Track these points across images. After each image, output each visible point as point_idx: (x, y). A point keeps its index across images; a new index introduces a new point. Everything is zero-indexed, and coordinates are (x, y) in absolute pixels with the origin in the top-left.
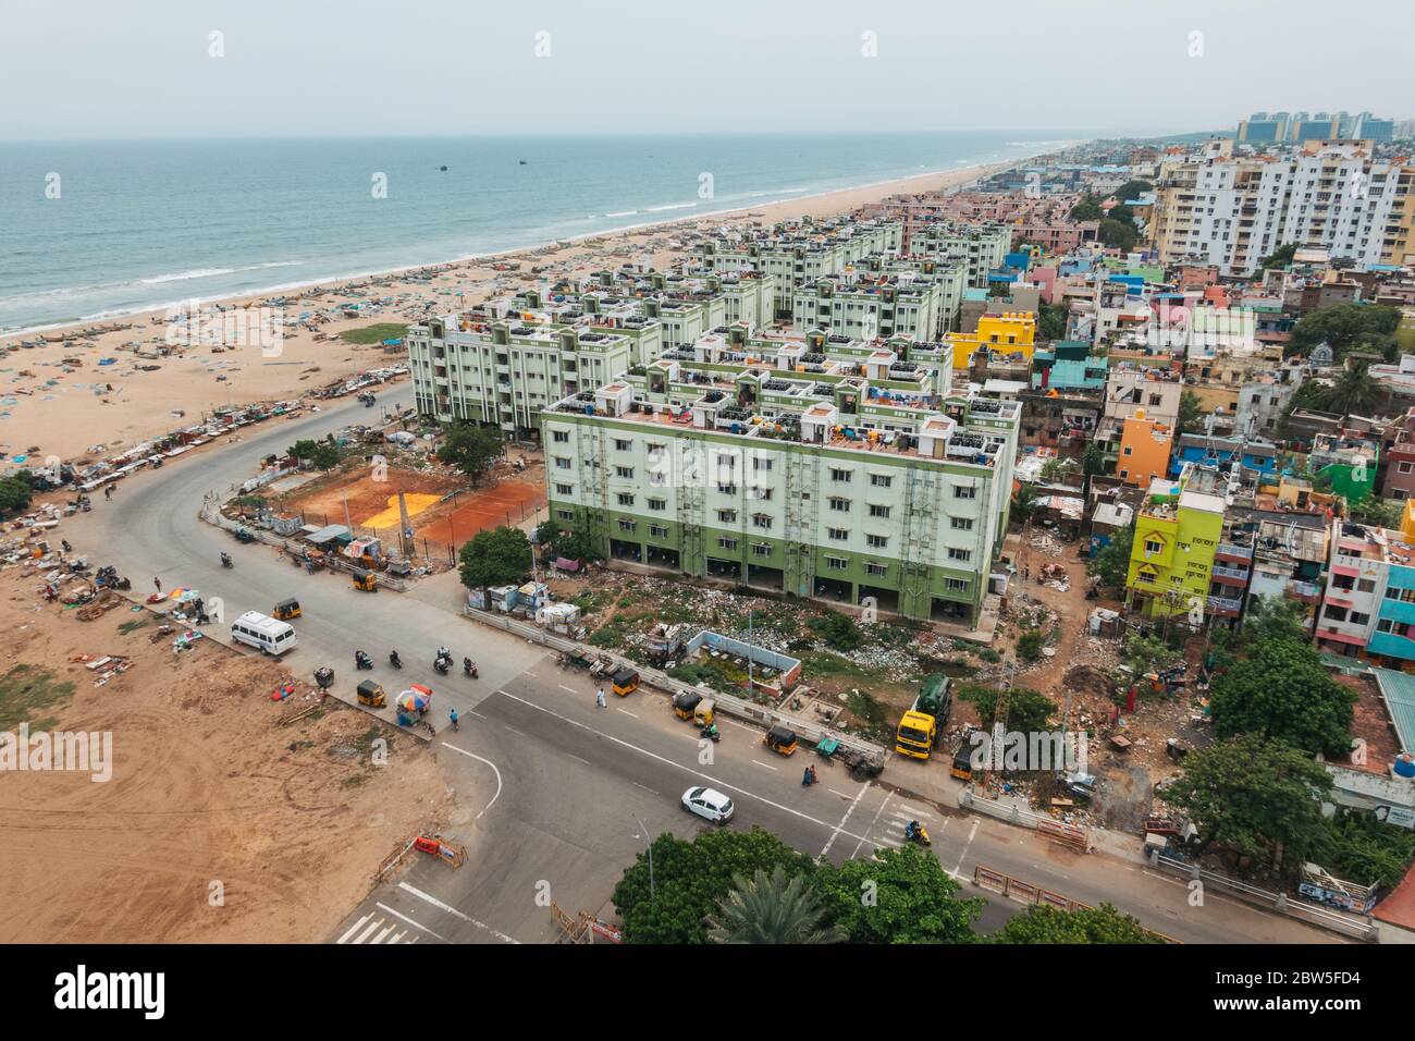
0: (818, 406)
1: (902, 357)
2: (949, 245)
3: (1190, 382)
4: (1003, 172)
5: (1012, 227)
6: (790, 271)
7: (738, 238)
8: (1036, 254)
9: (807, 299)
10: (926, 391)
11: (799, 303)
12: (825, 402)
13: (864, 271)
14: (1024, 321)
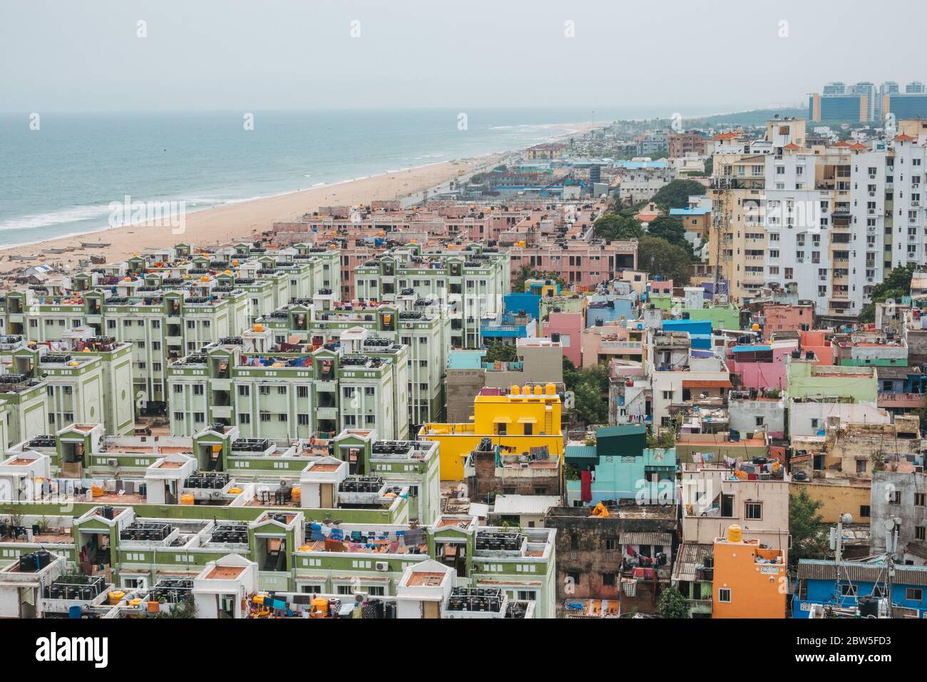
0: (222, 562)
1: (358, 467)
2: (416, 283)
3: (799, 478)
4: (489, 170)
5: (509, 252)
6: (158, 335)
7: (66, 283)
8: (551, 293)
9: (191, 381)
10: (400, 522)
11: (178, 388)
12: (234, 555)
13: (282, 329)
14: (543, 397)
